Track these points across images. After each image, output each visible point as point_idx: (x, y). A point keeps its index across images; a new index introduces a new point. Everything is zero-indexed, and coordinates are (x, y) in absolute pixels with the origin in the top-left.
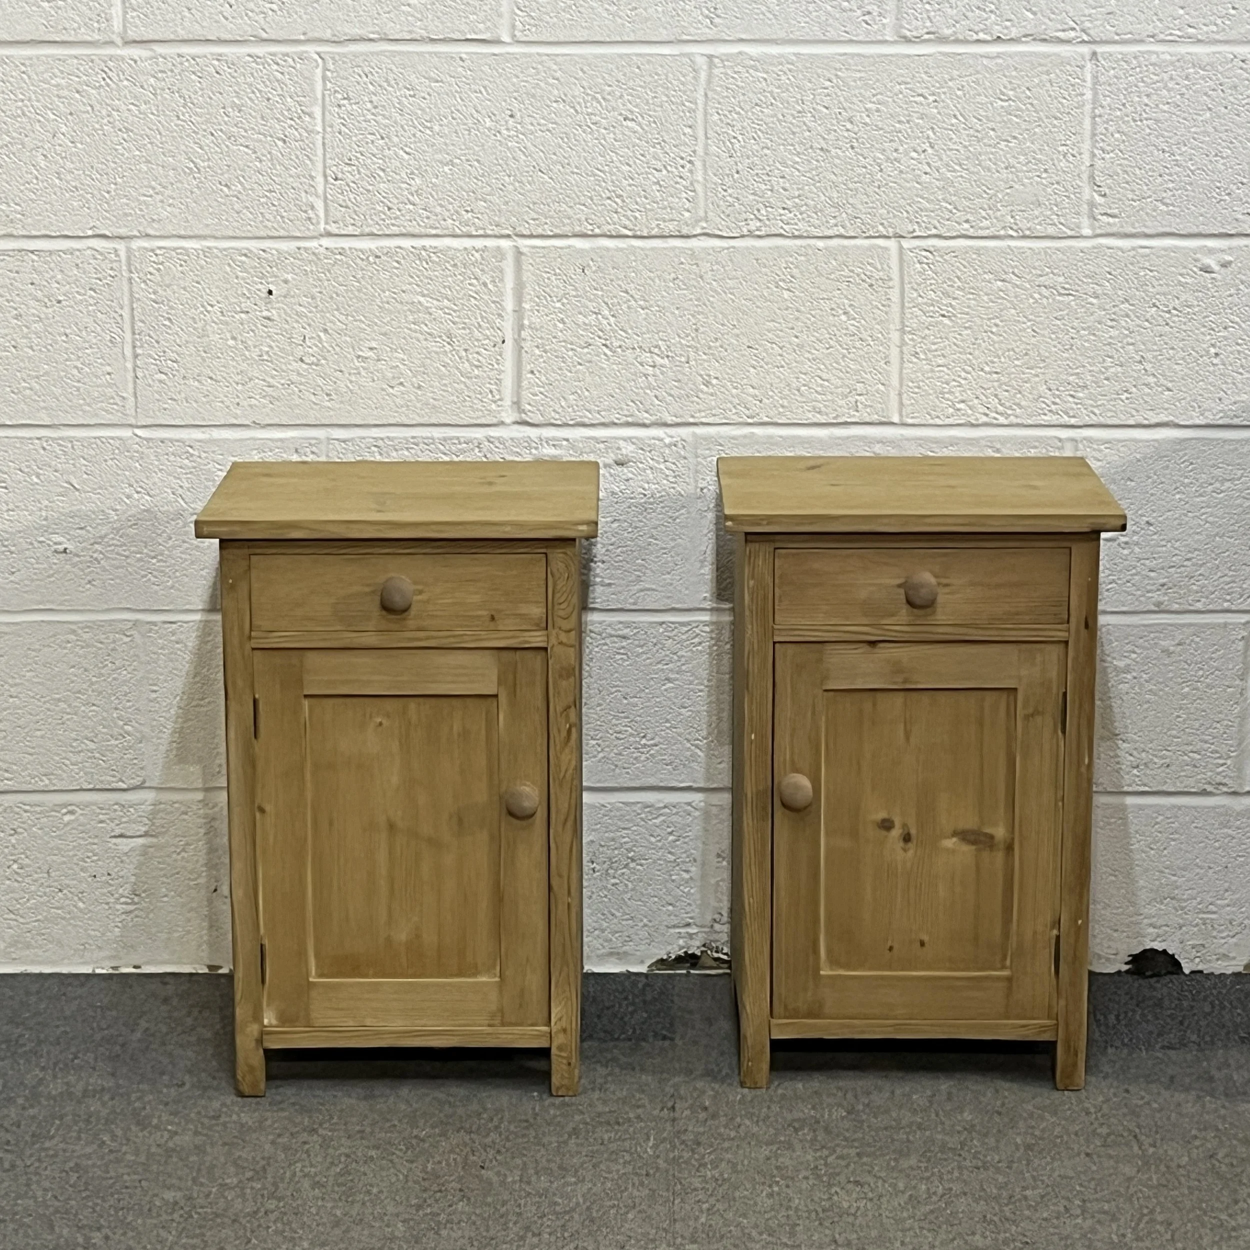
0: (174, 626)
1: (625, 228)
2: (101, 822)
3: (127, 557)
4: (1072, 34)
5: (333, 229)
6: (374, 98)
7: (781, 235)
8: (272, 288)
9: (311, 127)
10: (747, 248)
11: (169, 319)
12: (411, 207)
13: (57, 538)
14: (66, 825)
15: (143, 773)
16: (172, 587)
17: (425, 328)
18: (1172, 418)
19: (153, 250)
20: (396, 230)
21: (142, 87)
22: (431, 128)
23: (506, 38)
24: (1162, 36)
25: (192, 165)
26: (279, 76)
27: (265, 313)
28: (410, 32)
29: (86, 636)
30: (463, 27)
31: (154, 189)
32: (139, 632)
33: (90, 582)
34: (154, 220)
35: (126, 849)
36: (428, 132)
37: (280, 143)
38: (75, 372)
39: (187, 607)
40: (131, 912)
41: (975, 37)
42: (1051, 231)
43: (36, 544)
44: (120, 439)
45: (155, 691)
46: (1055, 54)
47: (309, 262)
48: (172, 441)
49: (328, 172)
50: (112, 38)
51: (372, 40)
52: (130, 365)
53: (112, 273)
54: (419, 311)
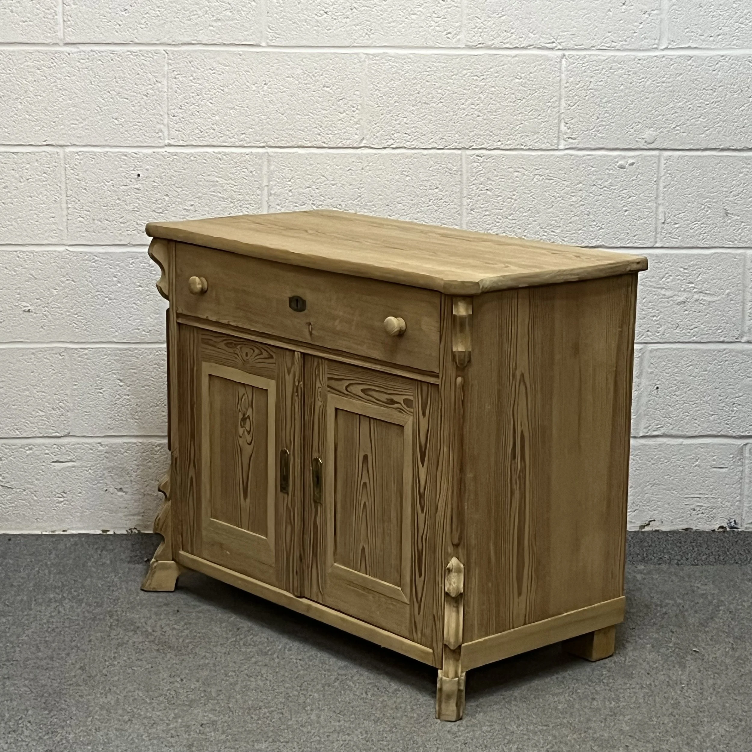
0: (87, 351)
1: (324, 143)
2: (47, 454)
3: (62, 314)
4: (554, 45)
5: (172, 142)
6: (194, 75)
7: (405, 148)
8: (139, 173)
9: (160, 89)
10: (386, 154)
11: (85, 189)
12: (213, 131)
13: (25, 304)
14: (27, 456)
15: (69, 428)
16: (86, 330)
17: (220, 195)
18: (603, 243)
19: (77, 153)
20: (205, 143)
21: (72, 67)
22: (223, 90)
23: (263, 44)
24: (599, 47)
25: (98, 108)
26: (145, 62)
27: (137, 186)
28: (213, 40)
29: (40, 356)
30: (240, 38)
31: (78, 120)
32: (68, 354)
33: (42, 327)
34: (78, 137)
35: (59, 468)
38: (35, 216)
39: (94, 340)
40: (62, 502)
41: (504, 46)
42: (543, 146)
43: (14, 307)
44: (59, 252)
45: (75, 385)
46: (544, 55)
47: (160, 159)
48: (86, 253)
49: (170, 112)
50: (58, 41)
51: (193, 44)
52: (65, 213)
53: (56, 164)
54: (217, 185)
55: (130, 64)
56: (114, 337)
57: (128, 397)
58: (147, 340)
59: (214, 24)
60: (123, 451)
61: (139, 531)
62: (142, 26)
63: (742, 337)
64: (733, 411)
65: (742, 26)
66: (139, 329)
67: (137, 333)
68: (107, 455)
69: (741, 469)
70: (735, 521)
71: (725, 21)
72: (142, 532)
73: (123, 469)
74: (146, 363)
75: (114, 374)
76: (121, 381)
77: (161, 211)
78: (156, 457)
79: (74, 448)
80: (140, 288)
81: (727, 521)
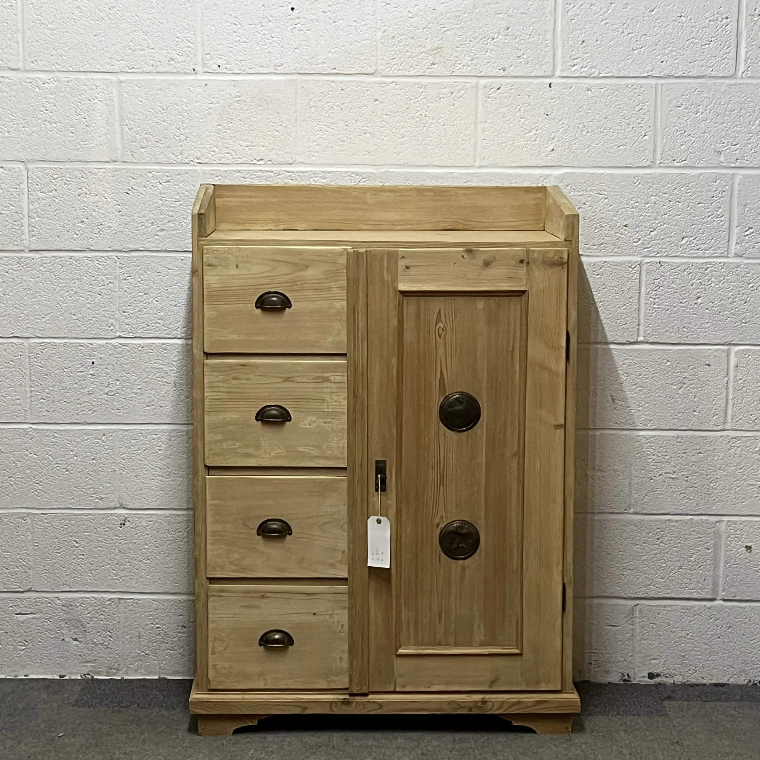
0: (47, 516)
2: (11, 607)
3: (25, 483)
5: (122, 334)
8: (93, 360)
11: (47, 375)
12: (158, 325)
15: (31, 584)
17: (164, 380)
19: (39, 343)
20: (151, 335)
21: (36, 270)
25: (58, 305)
26: (100, 266)
27: (91, 372)
28: (158, 247)
29: (5, 520)
31: (40, 315)
32: (30, 518)
33: (8, 495)
34: (41, 330)
35: (22, 620)
36: (166, 292)
37: (99, 296)
40: (24, 649)
44: (23, 429)
45: (36, 546)
47: (112, 349)
48: (47, 430)
49: (120, 309)
50: (23, 248)
51: (141, 251)
52: (28, 396)
53: (21, 353)
54: (161, 372)
55: (86, 268)
56: (71, 504)
57: (83, 557)
58: (99, 507)
59: (159, 233)
60: (78, 605)
61: (92, 677)
62: (96, 235)
63: (630, 508)
64: (623, 575)
65: (622, 236)
66: (92, 497)
67: (91, 500)
68: (64, 608)
69: (632, 627)
70: (628, 674)
71: (606, 232)
72: (95, 677)
73: (79, 621)
74: (99, 527)
75: (71, 536)
76: (77, 543)
77: (113, 393)
78: (107, 610)
79: (36, 602)
80: (94, 461)
81: (620, 674)
